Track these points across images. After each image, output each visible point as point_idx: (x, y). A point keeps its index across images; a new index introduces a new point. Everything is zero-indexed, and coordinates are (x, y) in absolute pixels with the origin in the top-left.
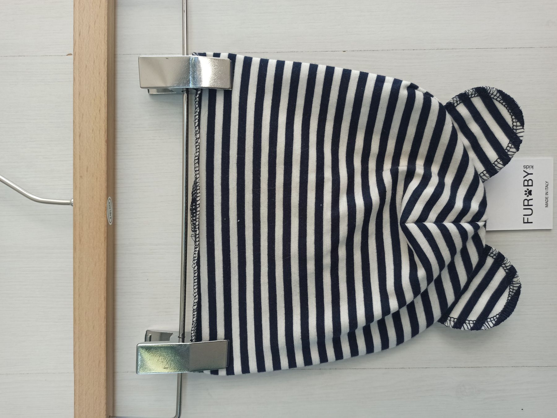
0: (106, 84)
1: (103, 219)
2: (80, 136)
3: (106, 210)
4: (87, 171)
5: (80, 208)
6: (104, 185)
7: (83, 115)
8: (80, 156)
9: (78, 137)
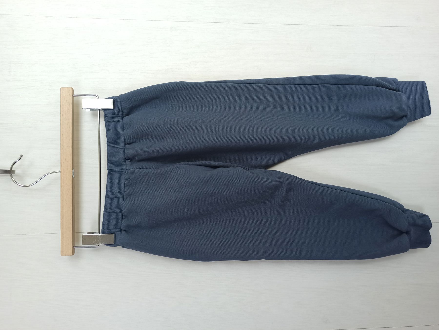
0: (72, 131)
1: (71, 176)
2: (63, 149)
3: (72, 173)
4: (65, 160)
5: (63, 173)
6: (72, 164)
7: (64, 141)
8: (63, 155)
9: (62, 149)
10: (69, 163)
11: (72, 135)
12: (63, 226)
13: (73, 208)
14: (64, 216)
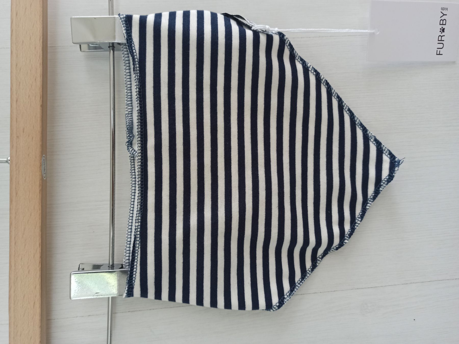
3: (41, 166)
4: (23, 132)
5: (16, 165)
6: (39, 144)
7: (20, 83)
8: (16, 119)
9: (15, 103)
10: (33, 138)
11: (41, 68)
12: (14, 304)
13: (41, 257)
14: (17, 278)
